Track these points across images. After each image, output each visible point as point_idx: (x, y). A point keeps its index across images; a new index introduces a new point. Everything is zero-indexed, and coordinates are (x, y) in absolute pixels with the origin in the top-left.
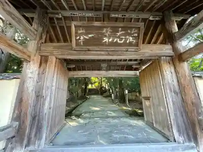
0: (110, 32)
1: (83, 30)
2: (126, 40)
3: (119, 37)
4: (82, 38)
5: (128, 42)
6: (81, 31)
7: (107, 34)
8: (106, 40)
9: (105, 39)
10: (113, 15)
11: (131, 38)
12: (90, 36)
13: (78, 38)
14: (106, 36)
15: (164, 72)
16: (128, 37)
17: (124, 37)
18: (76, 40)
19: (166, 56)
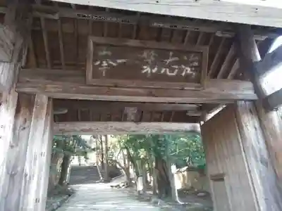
0: (154, 56)
1: (107, 50)
2: (181, 70)
3: (169, 66)
4: (105, 64)
5: (183, 74)
6: (104, 53)
7: (149, 61)
8: (147, 69)
9: (145, 67)
10: (155, 24)
11: (189, 69)
12: (119, 61)
13: (98, 63)
14: (147, 64)
15: (245, 128)
16: (184, 67)
17: (176, 67)
18: (94, 66)
19: (245, 101)
